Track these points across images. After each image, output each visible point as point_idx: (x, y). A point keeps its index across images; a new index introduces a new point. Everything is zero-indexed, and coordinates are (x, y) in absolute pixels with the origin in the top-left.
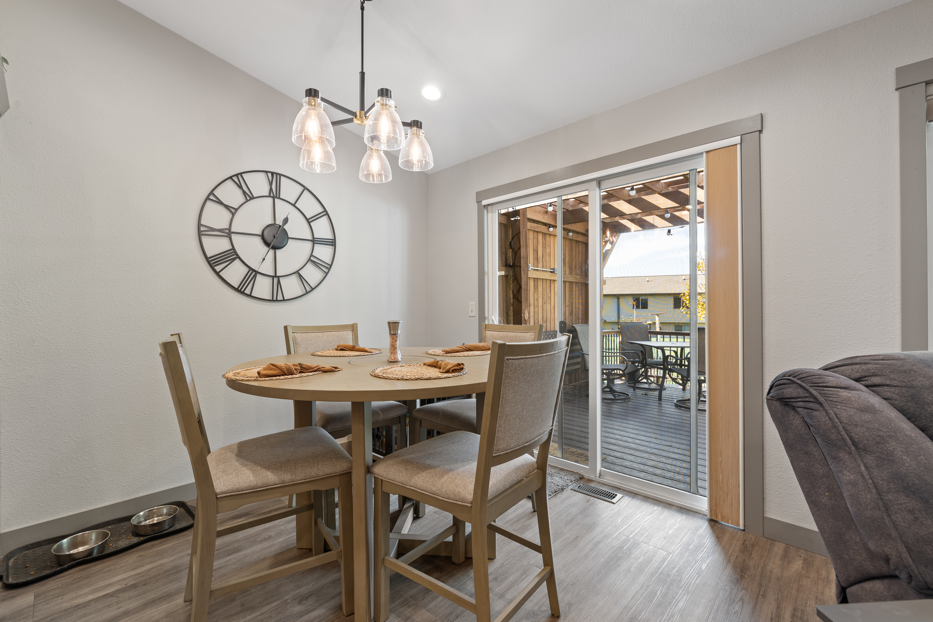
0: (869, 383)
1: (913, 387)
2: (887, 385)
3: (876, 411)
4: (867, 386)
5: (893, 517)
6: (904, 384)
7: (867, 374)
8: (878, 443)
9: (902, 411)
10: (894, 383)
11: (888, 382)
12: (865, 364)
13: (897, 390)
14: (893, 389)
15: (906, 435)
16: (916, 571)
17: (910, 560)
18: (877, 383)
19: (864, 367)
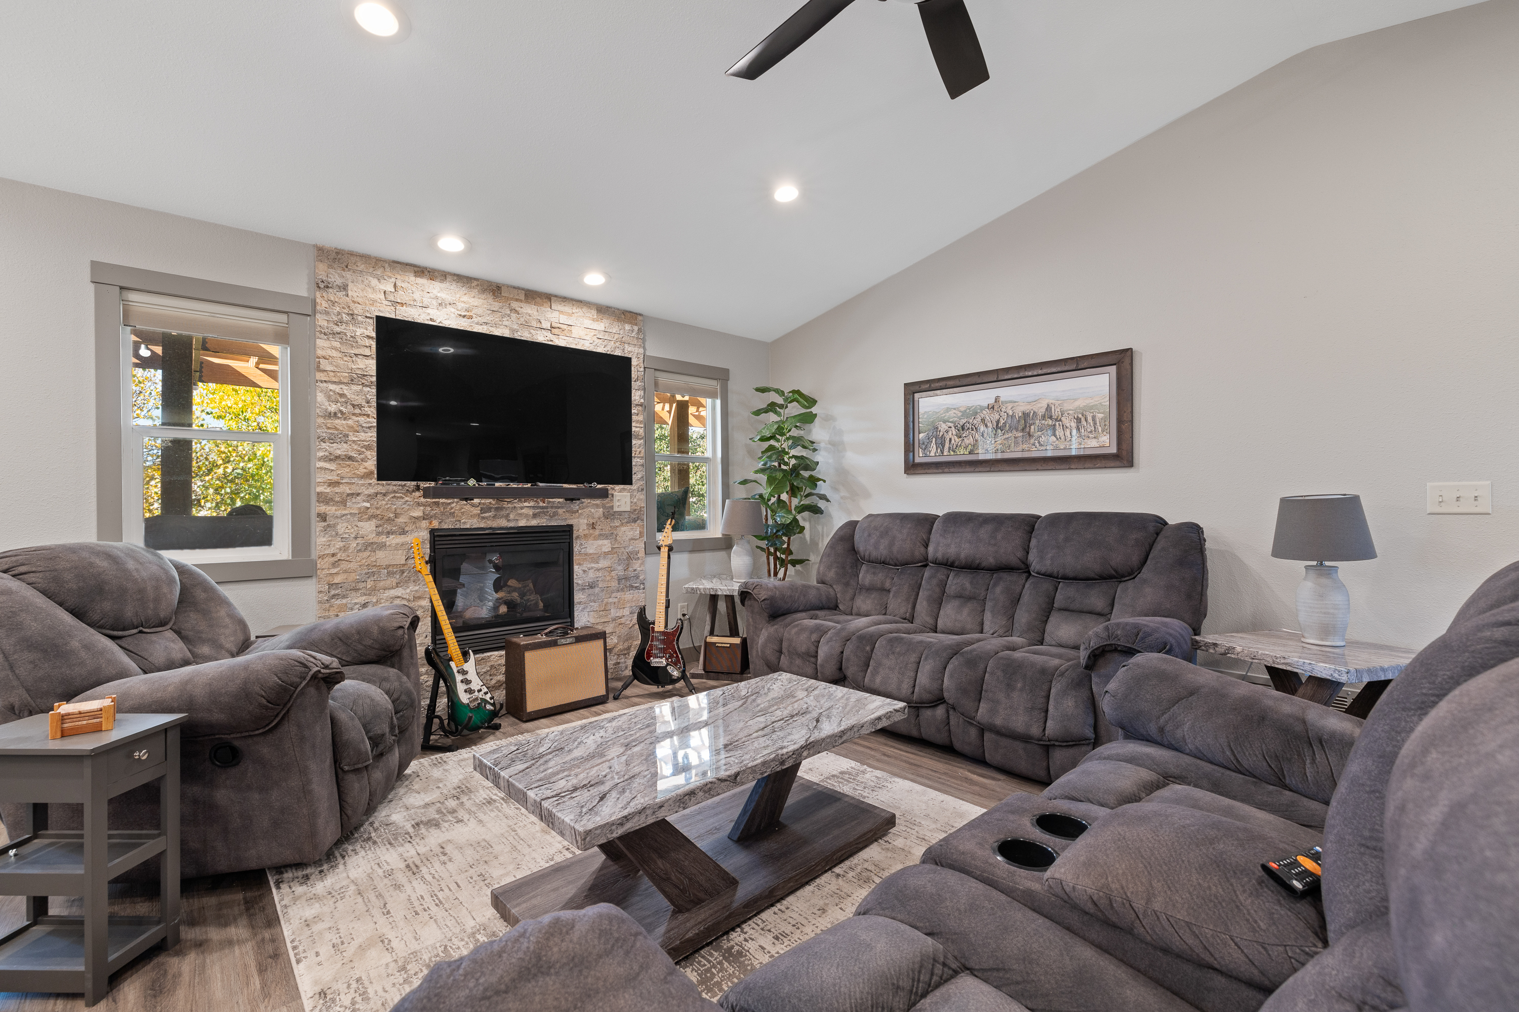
0: (13, 573)
1: (56, 570)
2: (33, 572)
3: (12, 592)
4: (13, 576)
5: (17, 671)
6: (47, 569)
7: (15, 564)
8: (10, 617)
9: (44, 592)
10: (39, 569)
11: (34, 569)
12: (16, 556)
13: (41, 575)
14: (38, 575)
15: (37, 607)
16: (34, 705)
17: (29, 698)
18: (23, 571)
19: (13, 559)
